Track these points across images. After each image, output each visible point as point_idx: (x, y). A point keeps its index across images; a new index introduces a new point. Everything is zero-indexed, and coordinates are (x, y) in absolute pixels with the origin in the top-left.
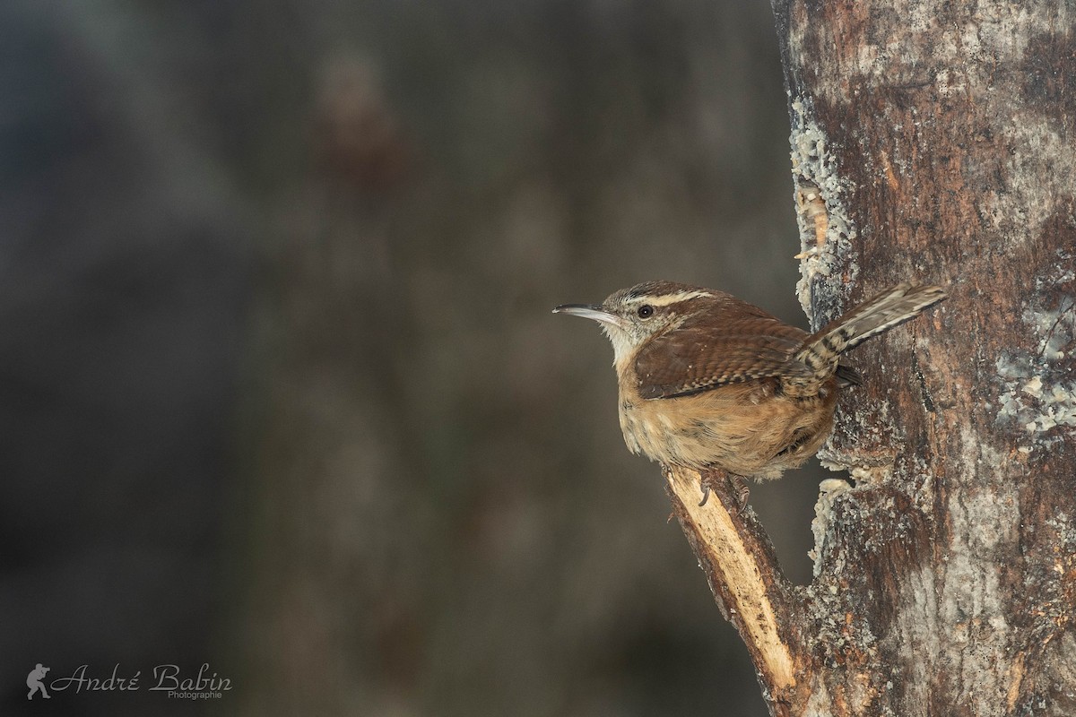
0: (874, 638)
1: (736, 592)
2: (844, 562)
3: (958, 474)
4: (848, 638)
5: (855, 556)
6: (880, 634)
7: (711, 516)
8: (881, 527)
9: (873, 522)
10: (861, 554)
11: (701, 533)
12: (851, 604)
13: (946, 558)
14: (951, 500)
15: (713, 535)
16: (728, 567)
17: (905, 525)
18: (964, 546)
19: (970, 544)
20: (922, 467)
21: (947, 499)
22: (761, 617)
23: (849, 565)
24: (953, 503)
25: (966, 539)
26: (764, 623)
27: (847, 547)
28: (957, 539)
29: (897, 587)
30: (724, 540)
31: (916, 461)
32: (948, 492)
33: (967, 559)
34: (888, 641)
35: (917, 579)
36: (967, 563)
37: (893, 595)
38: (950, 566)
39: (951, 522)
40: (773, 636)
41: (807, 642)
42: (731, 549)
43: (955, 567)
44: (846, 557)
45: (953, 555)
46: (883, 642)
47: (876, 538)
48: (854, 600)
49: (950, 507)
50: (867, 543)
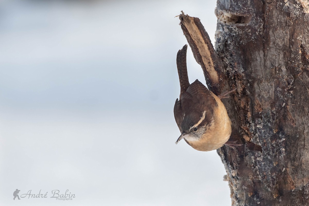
0: (244, 70)
1: (202, 55)
2: (233, 46)
3: (272, 24)
4: (236, 70)
5: (237, 45)
6: (245, 69)
7: (195, 33)
8: (246, 37)
9: (243, 35)
11: (192, 37)
12: (236, 60)
13: (268, 49)
14: (270, 32)
15: (196, 38)
16: (200, 47)
17: (254, 37)
18: (274, 45)
19: (275, 45)
20: (261, 21)
21: (269, 31)
22: (209, 63)
23: (235, 47)
24: (271, 33)
25: (274, 43)
26: (211, 64)
27: (234, 42)
28: (271, 43)
29: (251, 55)
30: (199, 40)
31: (259, 19)
32: (269, 29)
33: (274, 49)
34: (248, 71)
35: (258, 54)
36: (274, 50)
37: (250, 57)
38: (269, 51)
39: (270, 38)
40: (213, 69)
41: (223, 71)
42: (201, 42)
43: (271, 51)
44: (233, 44)
45: (270, 48)
46: (246, 72)
47: (244, 40)
48: (237, 58)
49: (270, 34)
50: (241, 42)
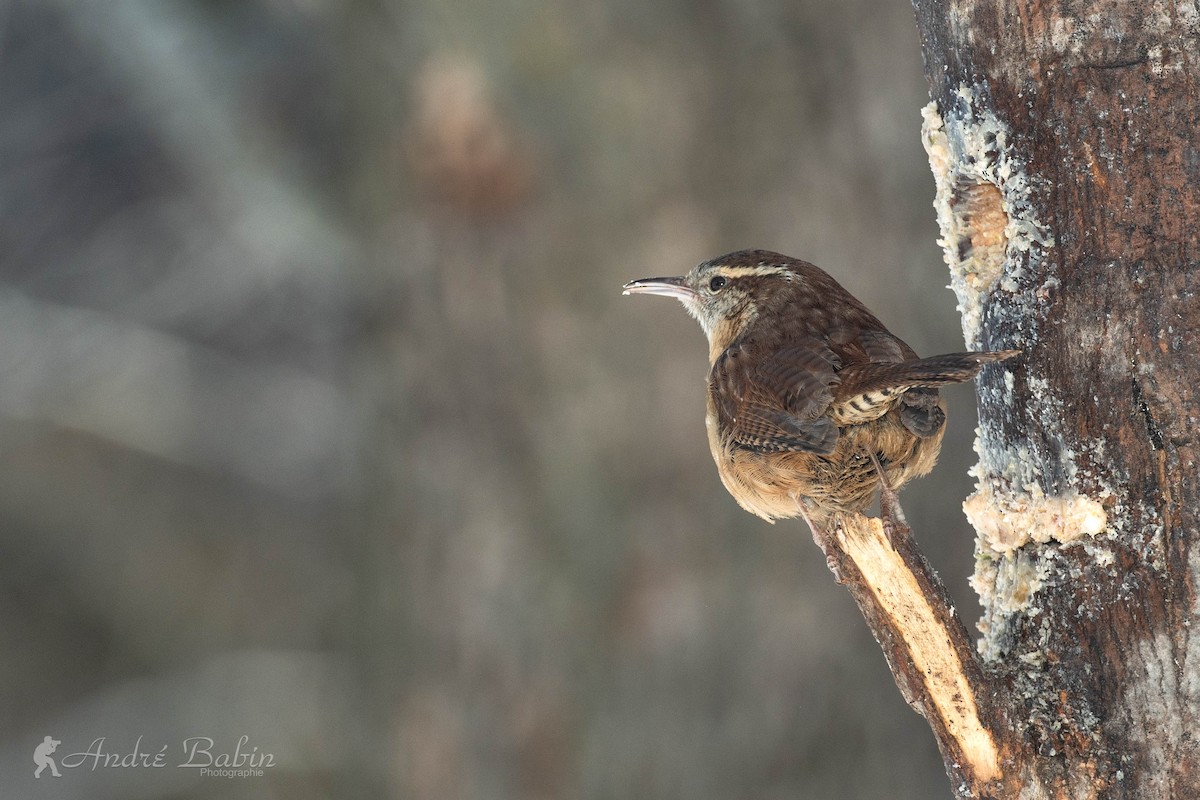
0: (1097, 720)
1: (924, 669)
2: (1049, 631)
4: (1066, 721)
5: (1063, 623)
6: (1103, 716)
7: (893, 579)
8: (1099, 588)
9: (1087, 583)
10: (1072, 620)
11: (881, 599)
12: (1064, 680)
13: (1188, 623)
14: (1191, 555)
15: (896, 600)
16: (915, 639)
17: (1131, 585)
20: (1151, 516)
21: (1186, 552)
22: (957, 697)
23: (1057, 634)
24: (1193, 558)
26: (961, 705)
27: (1052, 613)
29: (1122, 658)
30: (910, 607)
31: (1142, 509)
32: (1187, 544)
34: (1114, 723)
35: (1148, 648)
37: (1118, 667)
38: (1192, 632)
39: (1192, 580)
40: (972, 720)
41: (1015, 727)
42: (919, 617)
44: (1051, 624)
45: (1195, 619)
46: (1108, 725)
47: (1092, 601)
48: (1068, 676)
49: (1191, 562)
50: (1081, 608)
